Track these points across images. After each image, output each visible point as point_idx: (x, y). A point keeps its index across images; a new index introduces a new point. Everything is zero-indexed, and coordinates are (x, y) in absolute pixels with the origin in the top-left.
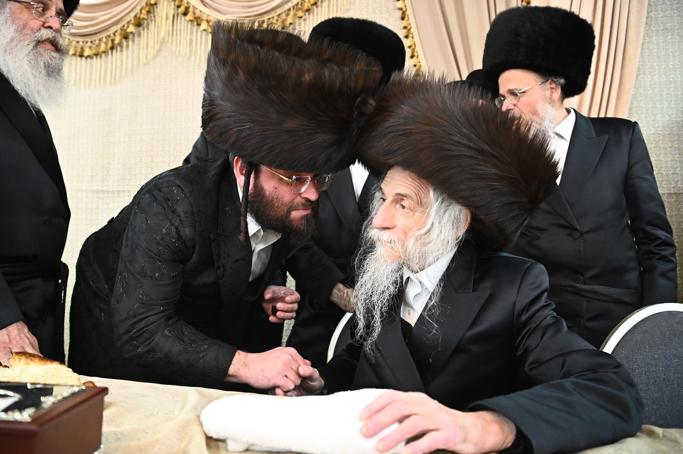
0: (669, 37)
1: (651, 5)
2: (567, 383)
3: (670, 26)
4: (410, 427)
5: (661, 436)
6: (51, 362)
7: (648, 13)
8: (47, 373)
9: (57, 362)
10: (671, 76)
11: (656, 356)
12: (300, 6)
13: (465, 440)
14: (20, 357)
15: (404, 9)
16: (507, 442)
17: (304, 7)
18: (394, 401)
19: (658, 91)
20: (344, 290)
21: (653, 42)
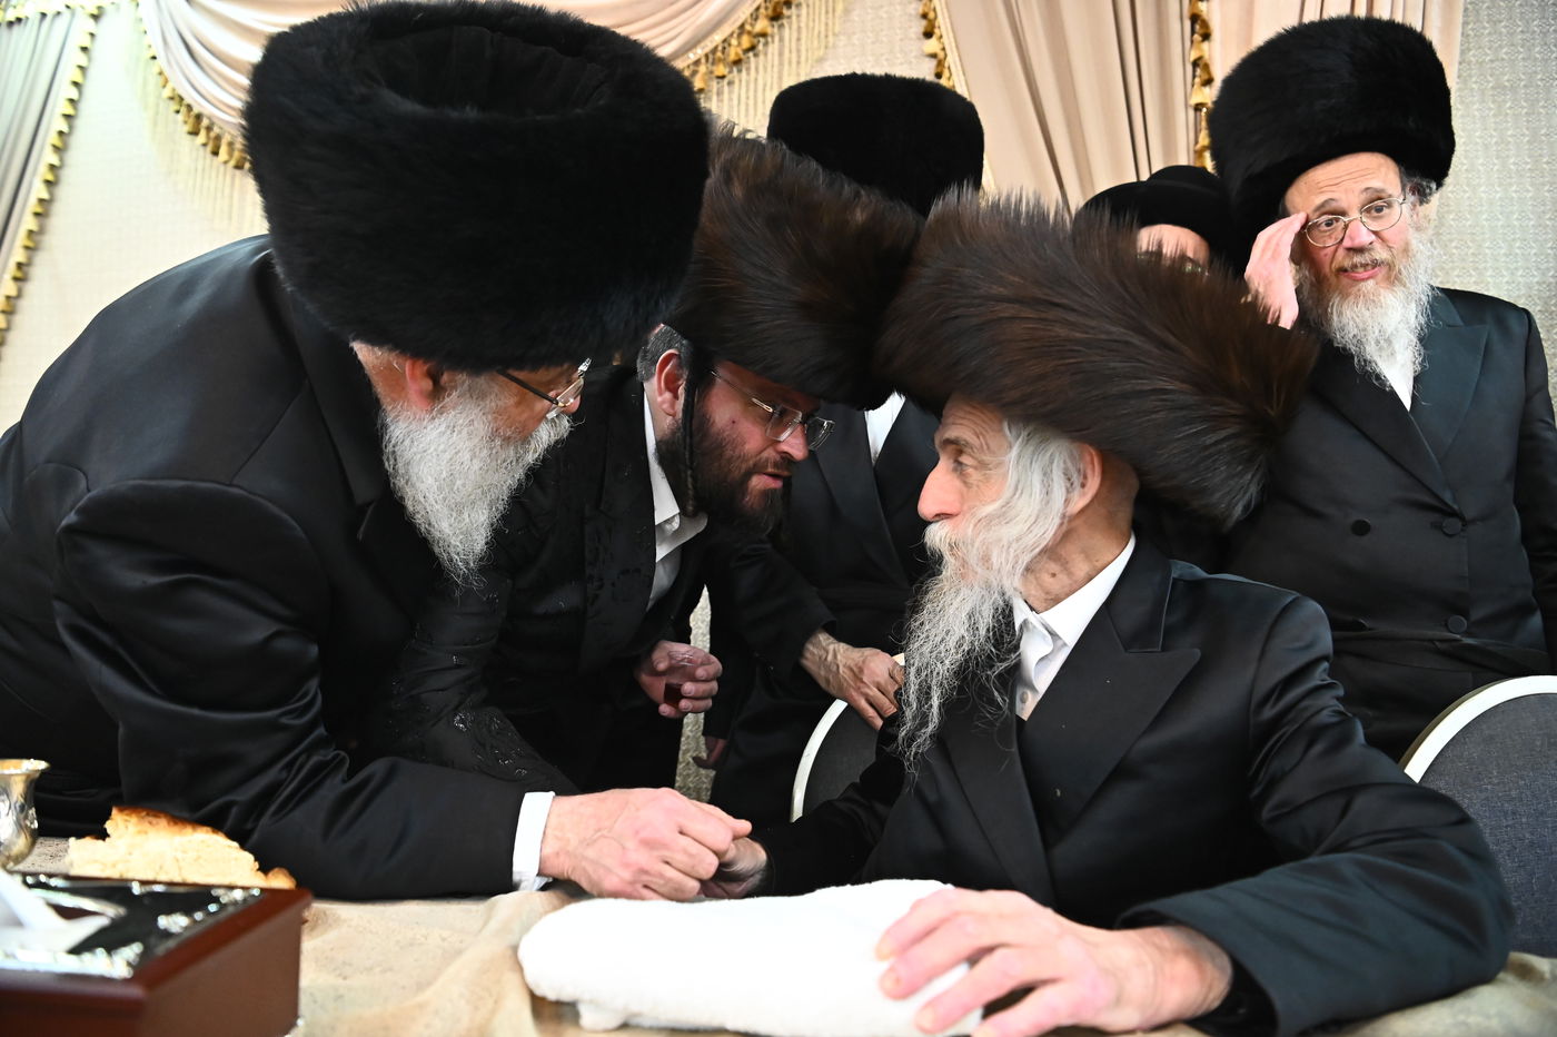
0: (1508, 105)
1: (1468, 35)
2: (1342, 861)
3: (1508, 81)
4: (996, 976)
5: (1547, 976)
6: (194, 829)
7: (1463, 52)
8: (184, 852)
9: (205, 829)
10: (1514, 188)
11: (1514, 793)
12: (719, 54)
13: (1119, 1001)
14: (127, 818)
15: (941, 55)
16: (1211, 996)
17: (728, 55)
18: (957, 914)
19: (1487, 220)
20: (829, 644)
21: (1474, 116)
